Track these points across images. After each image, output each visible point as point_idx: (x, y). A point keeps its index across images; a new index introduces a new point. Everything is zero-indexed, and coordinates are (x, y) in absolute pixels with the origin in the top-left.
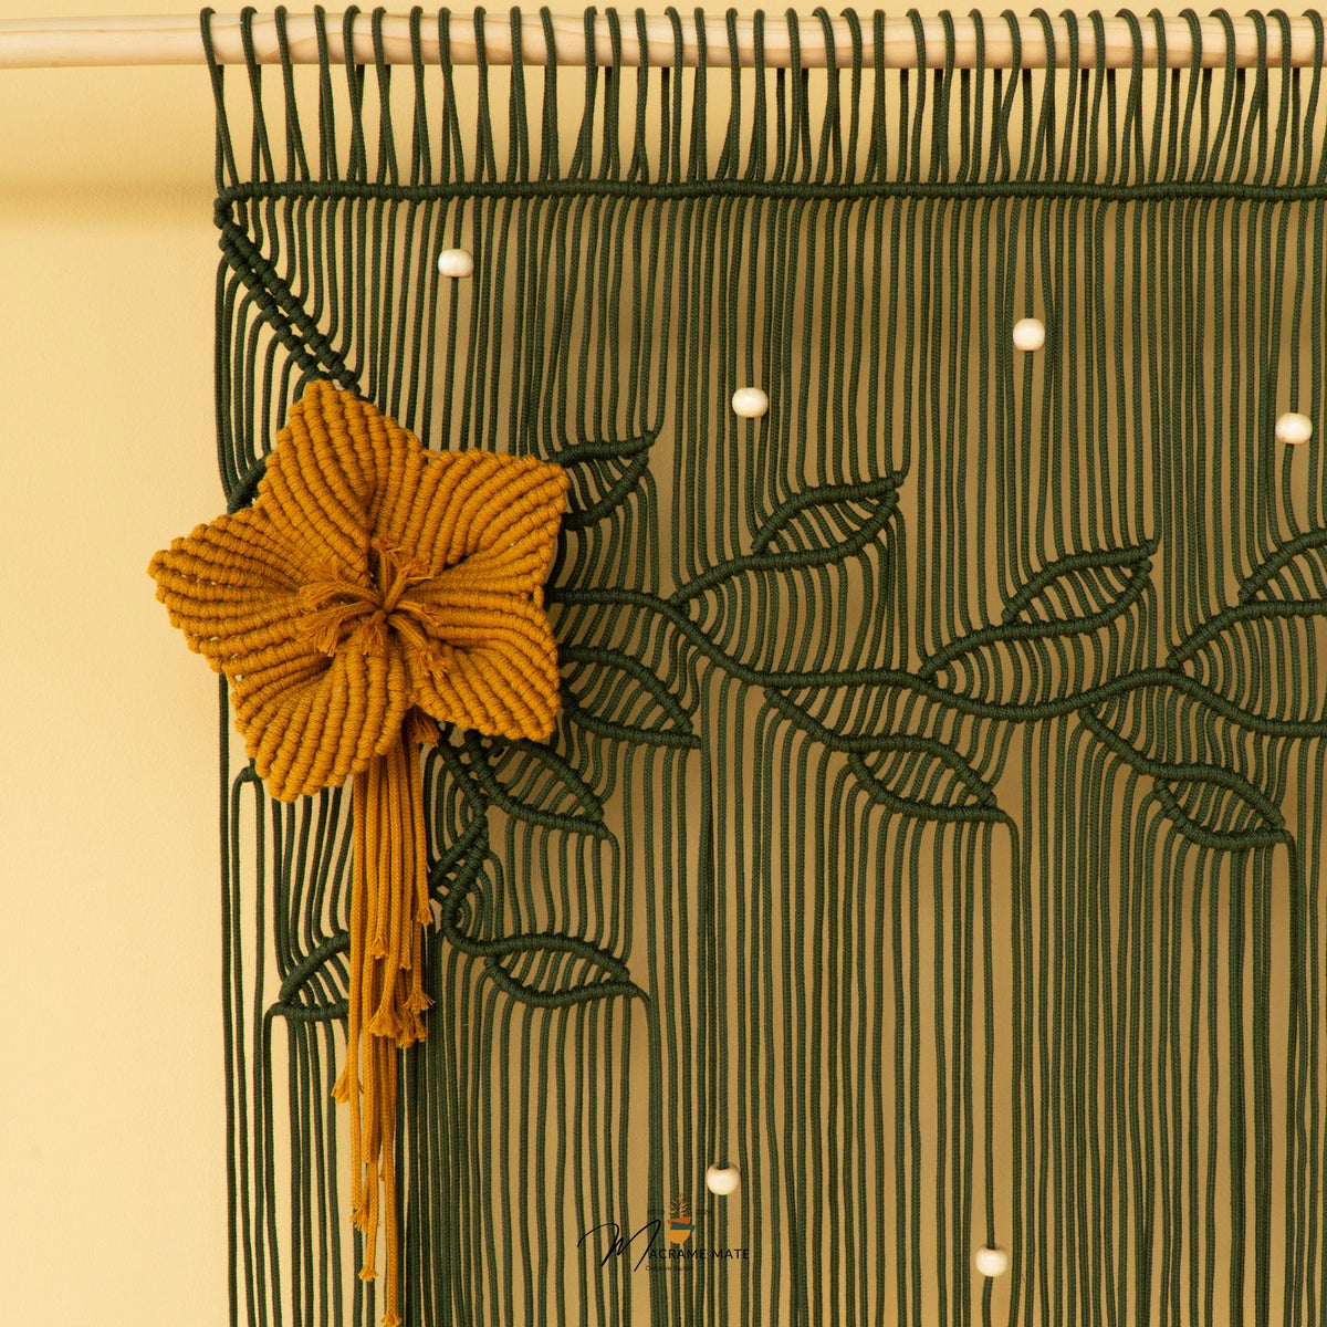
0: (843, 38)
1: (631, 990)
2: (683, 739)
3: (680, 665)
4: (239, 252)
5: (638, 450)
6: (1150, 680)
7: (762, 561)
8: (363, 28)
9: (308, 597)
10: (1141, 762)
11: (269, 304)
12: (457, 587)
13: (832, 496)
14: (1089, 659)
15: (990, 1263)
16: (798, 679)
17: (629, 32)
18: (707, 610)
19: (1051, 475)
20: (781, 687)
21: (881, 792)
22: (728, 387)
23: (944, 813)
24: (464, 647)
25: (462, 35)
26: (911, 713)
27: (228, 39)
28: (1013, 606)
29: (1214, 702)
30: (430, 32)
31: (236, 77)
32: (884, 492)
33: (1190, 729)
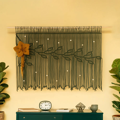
0: (40, 28)
1: (32, 65)
2: (34, 55)
3: (34, 52)
4: (17, 36)
5: (33, 44)
6: (53, 53)
7: (38, 48)
8: (22, 27)
9: (20, 49)
10: (53, 56)
11: (18, 38)
12: (25, 49)
13: (40, 45)
14: (51, 52)
15: (47, 76)
16: (39, 53)
17: (32, 28)
18: (35, 50)
19: (49, 45)
20: (38, 53)
21: (42, 57)
22: (36, 41)
23: (45, 58)
24: (26, 51)
25: (25, 28)
26: (44, 54)
27: (16, 28)
28: (48, 50)
29: (56, 53)
30: (24, 27)
31: (17, 29)
32: (42, 45)
33: (55, 55)
